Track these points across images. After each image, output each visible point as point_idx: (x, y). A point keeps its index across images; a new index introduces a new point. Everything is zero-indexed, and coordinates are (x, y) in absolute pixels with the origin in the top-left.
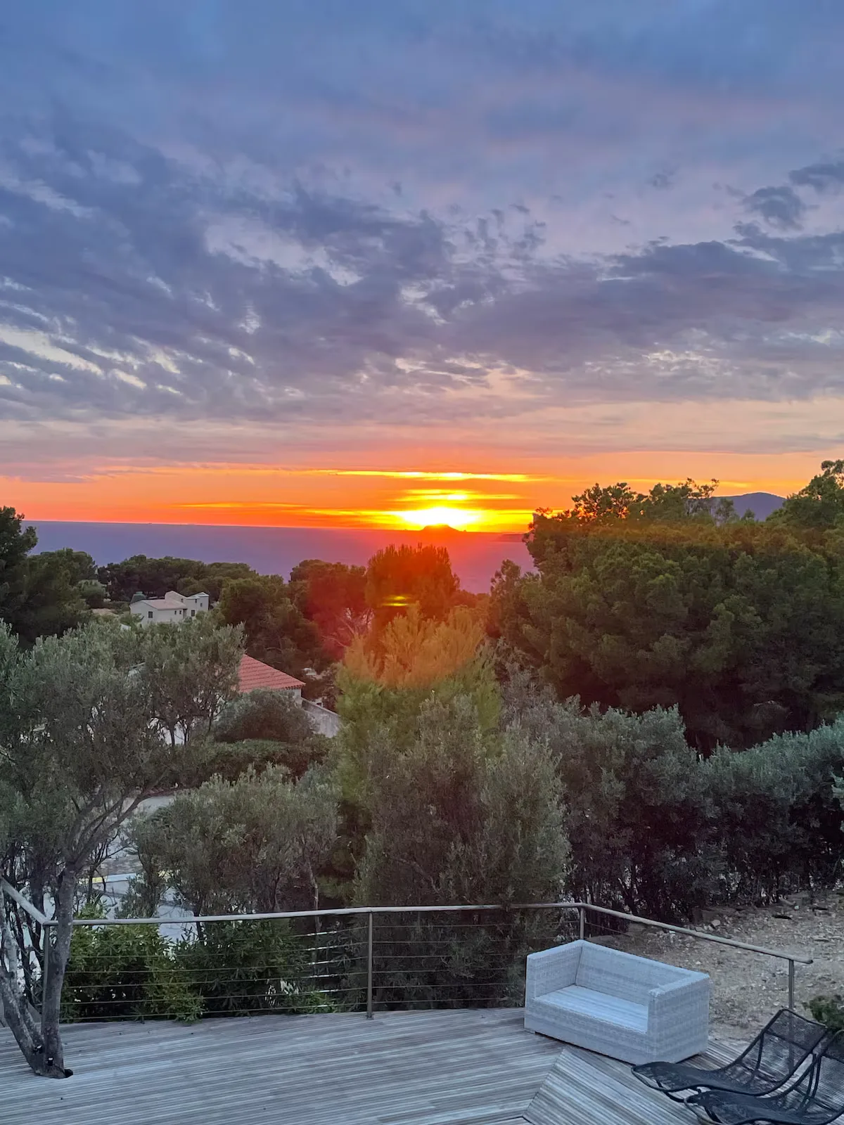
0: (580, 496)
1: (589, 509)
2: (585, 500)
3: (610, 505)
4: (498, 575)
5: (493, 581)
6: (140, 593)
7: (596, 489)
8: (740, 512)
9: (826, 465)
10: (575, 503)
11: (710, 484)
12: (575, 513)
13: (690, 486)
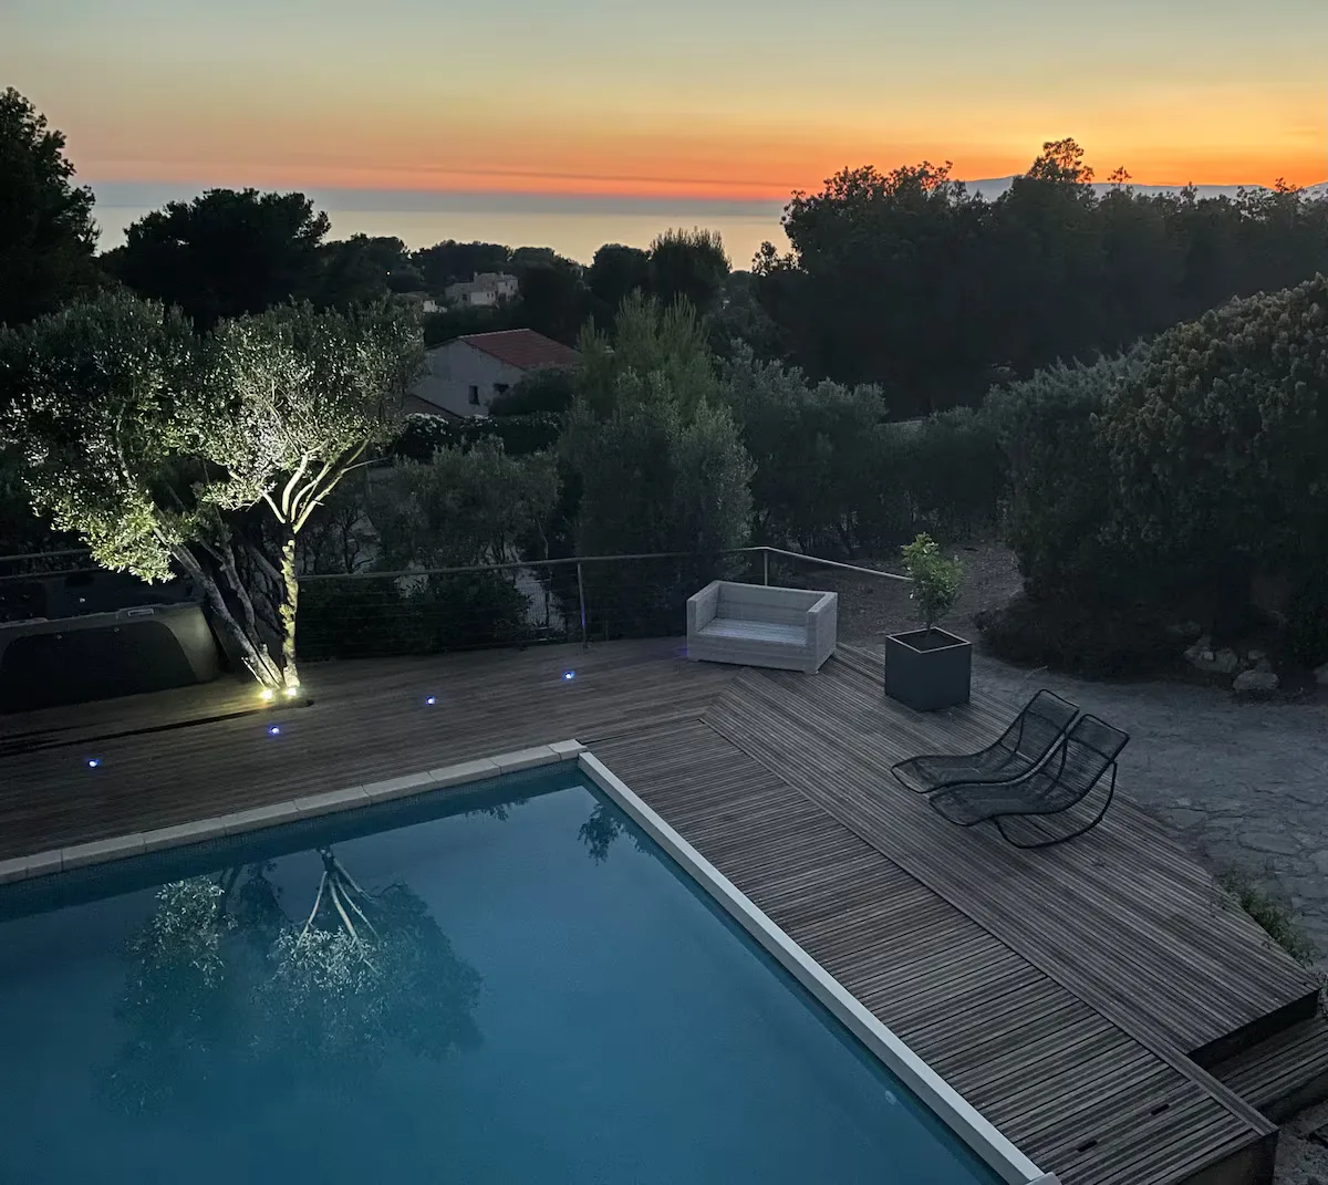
0: (831, 178)
1: (839, 191)
2: (836, 183)
3: (857, 186)
4: (758, 255)
5: (754, 260)
6: (453, 277)
7: (846, 172)
8: (971, 192)
9: (1047, 146)
10: (826, 185)
11: (945, 166)
12: (827, 196)
13: (928, 168)
